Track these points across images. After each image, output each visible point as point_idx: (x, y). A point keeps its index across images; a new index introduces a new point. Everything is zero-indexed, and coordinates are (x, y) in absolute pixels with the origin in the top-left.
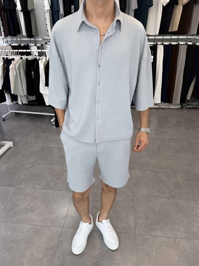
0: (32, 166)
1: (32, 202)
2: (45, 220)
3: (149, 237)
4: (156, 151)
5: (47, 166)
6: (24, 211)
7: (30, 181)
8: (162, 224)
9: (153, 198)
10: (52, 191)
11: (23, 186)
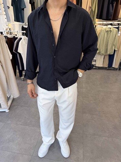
0: (17, 108)
1: (14, 134)
2: (21, 149)
4: (101, 100)
5: (27, 108)
6: (8, 141)
7: (14, 118)
10: (28, 127)
11: (9, 122)
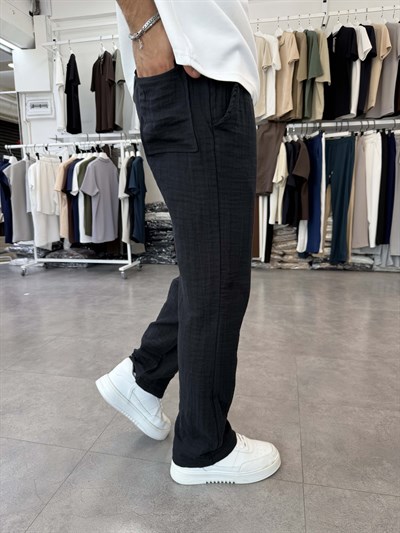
3: (348, 493)
8: (388, 465)
9: (357, 409)
